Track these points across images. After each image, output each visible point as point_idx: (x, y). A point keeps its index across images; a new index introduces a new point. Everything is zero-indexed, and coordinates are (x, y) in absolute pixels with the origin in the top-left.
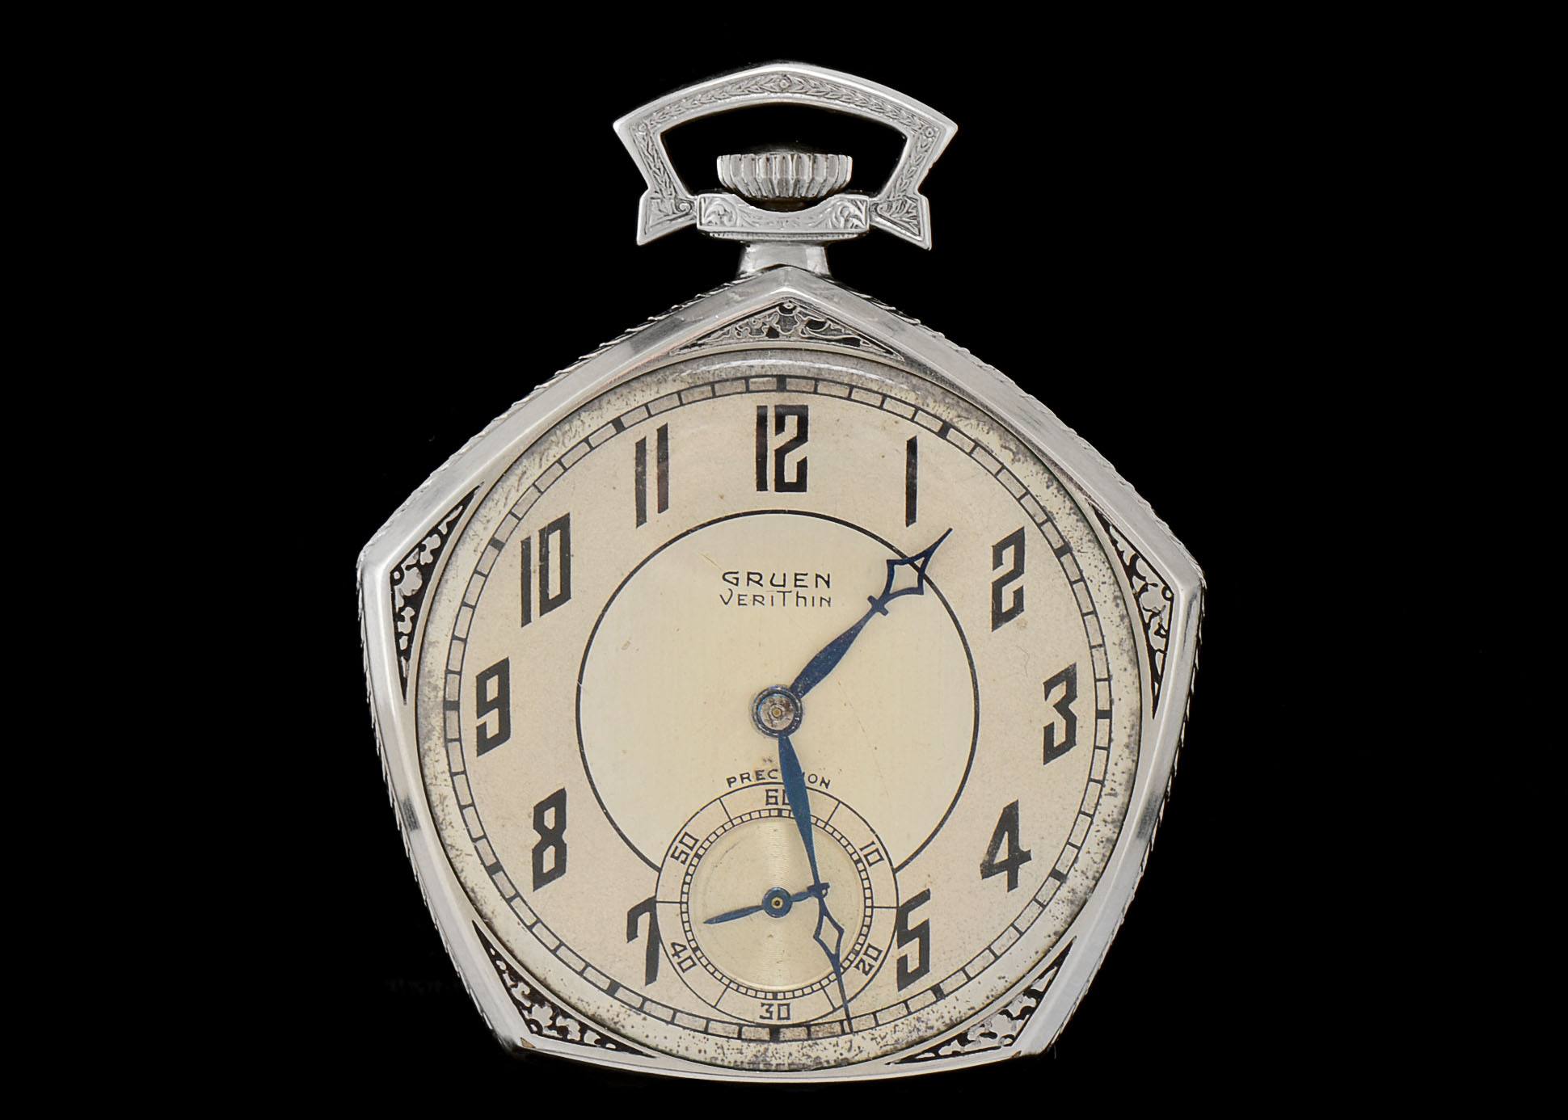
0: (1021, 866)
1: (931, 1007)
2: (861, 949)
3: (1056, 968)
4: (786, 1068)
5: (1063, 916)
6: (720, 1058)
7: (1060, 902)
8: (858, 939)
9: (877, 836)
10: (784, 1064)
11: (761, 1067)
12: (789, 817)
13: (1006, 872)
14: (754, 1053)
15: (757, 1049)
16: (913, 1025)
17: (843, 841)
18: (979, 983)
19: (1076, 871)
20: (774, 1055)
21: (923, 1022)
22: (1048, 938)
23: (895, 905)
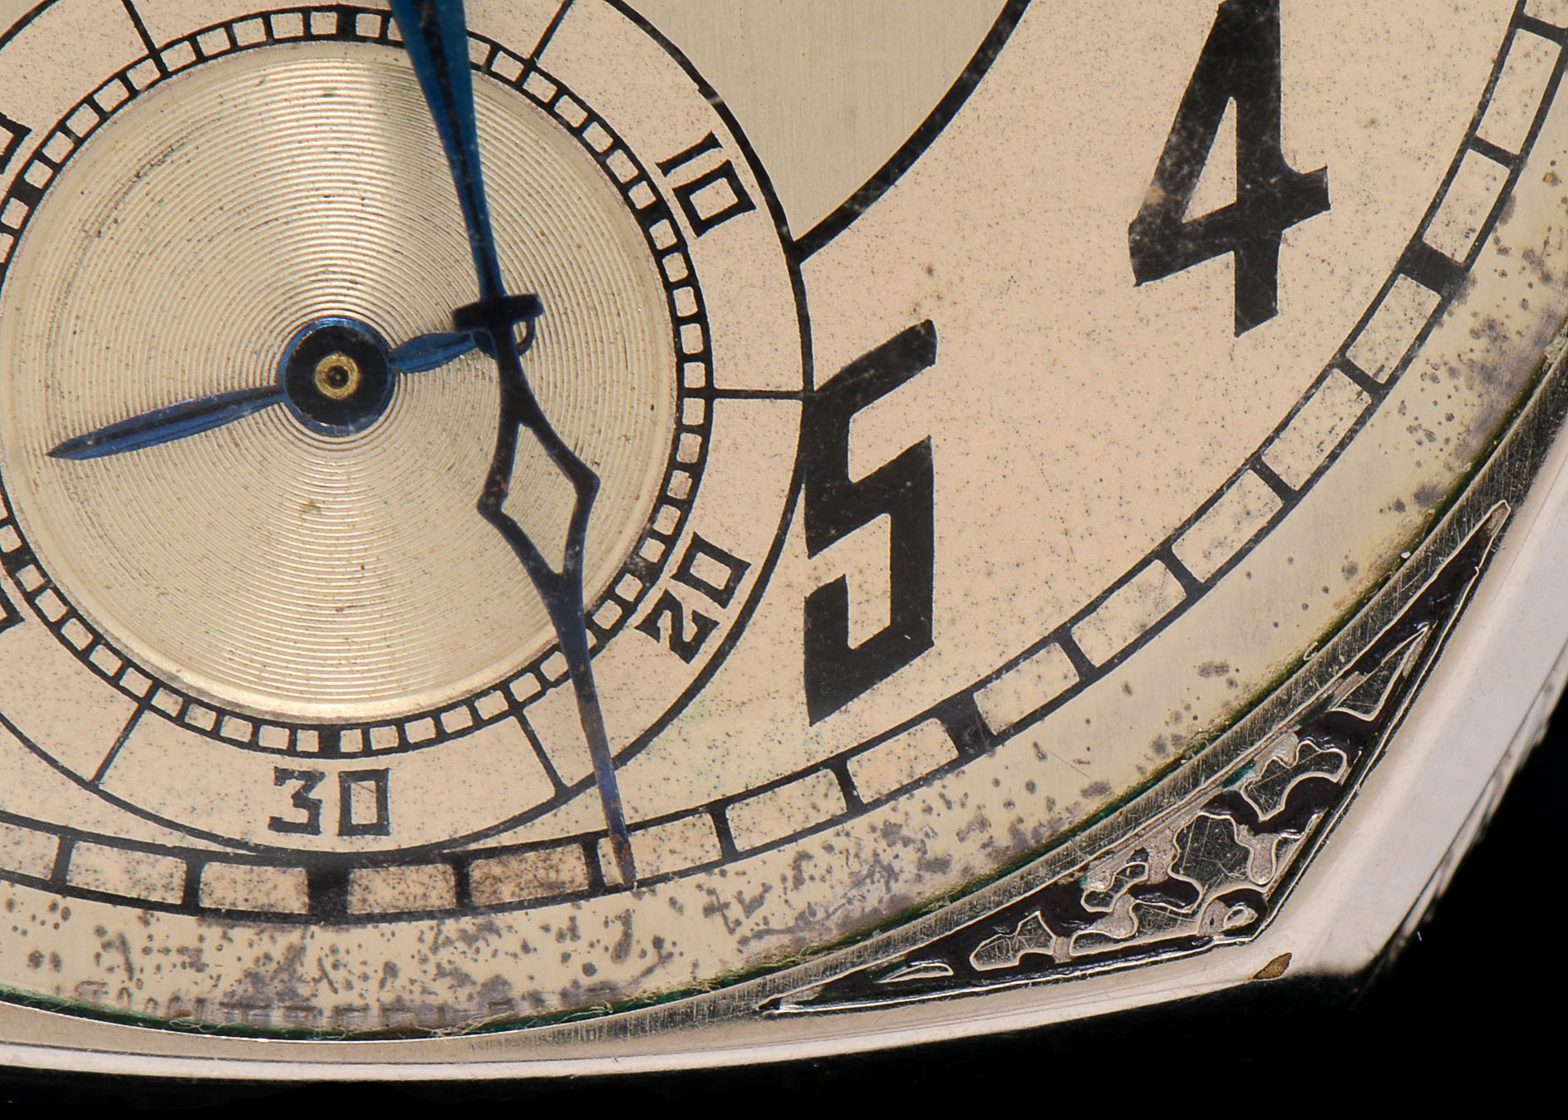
0: (1287, 232)
1: (937, 784)
2: (665, 556)
3: (1425, 629)
4: (373, 1022)
5: (1453, 430)
6: (113, 989)
7: (1442, 373)
8: (652, 520)
9: (723, 110)
10: (365, 1009)
11: (277, 1019)
12: (382, 40)
13: (1230, 257)
14: (248, 963)
15: (259, 951)
16: (867, 854)
17: (594, 134)
18: (1127, 689)
19: (1504, 251)
20: (325, 975)
21: (906, 842)
22: (1395, 518)
23: (798, 384)
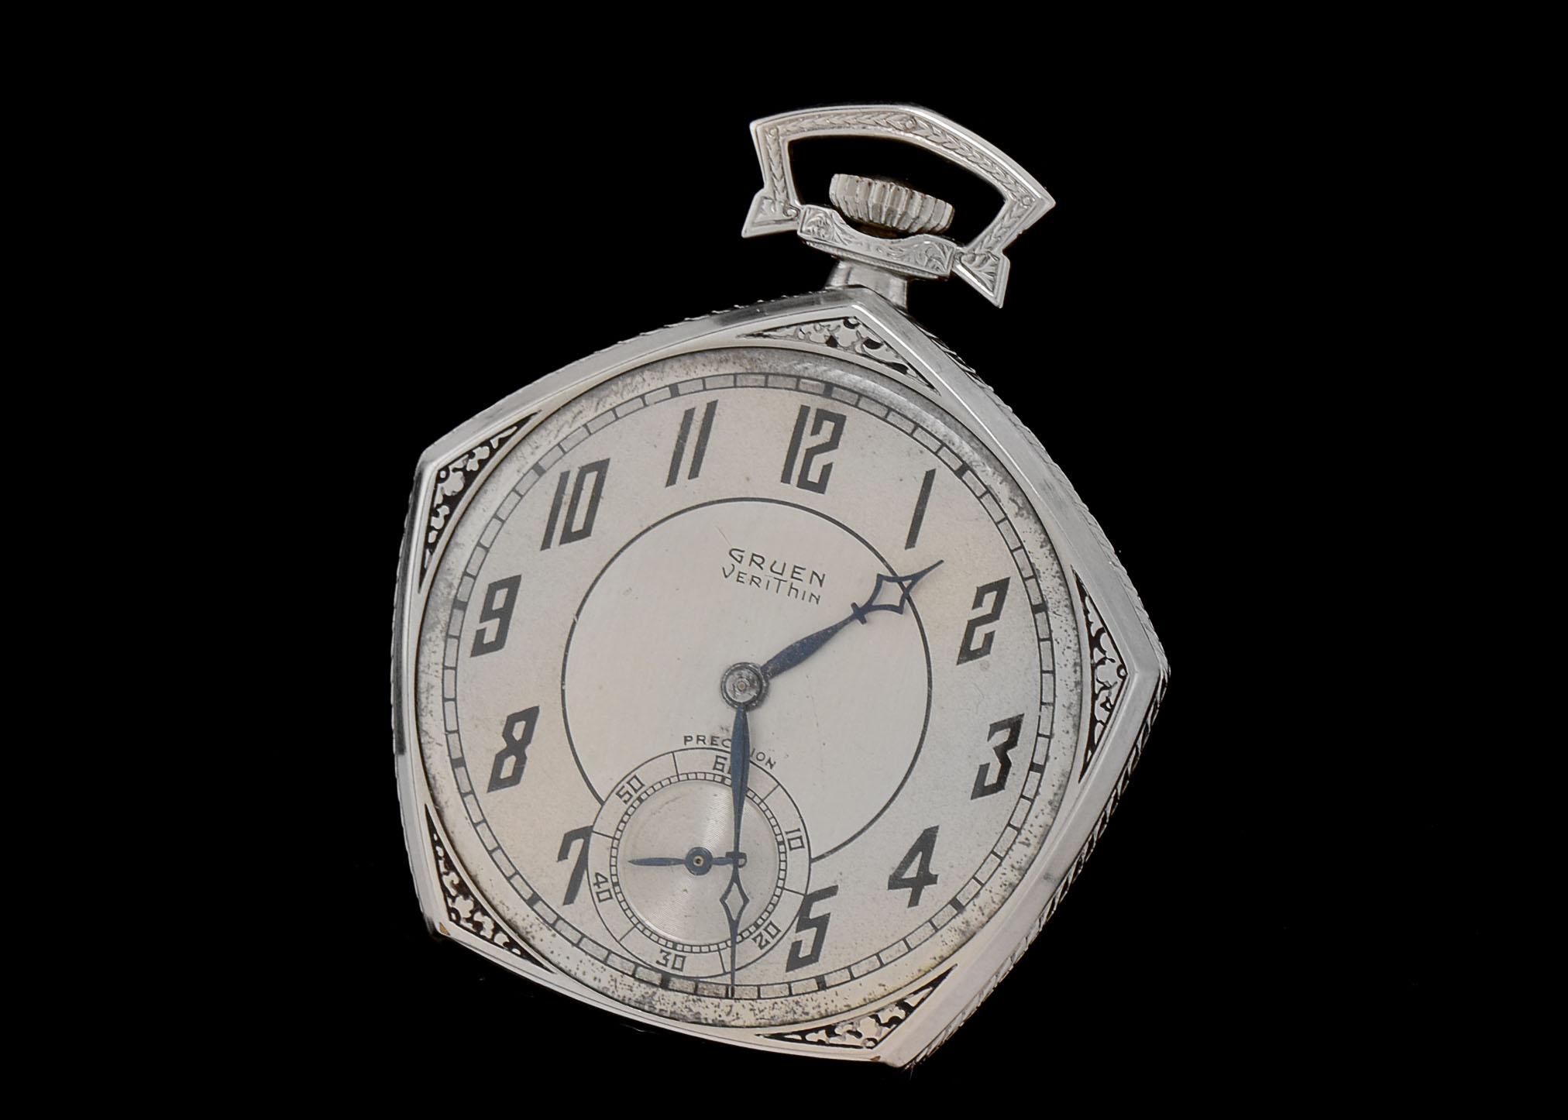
0: (926, 887)
1: (811, 995)
2: (763, 924)
3: (931, 989)
4: (668, 1014)
5: (951, 943)
7: (953, 930)
8: (761, 915)
9: (804, 825)
10: (666, 1011)
11: (646, 1008)
13: (911, 889)
14: (643, 993)
15: (646, 991)
16: (790, 1007)
17: (773, 820)
18: (861, 984)
19: (975, 905)
20: (659, 1001)
21: (801, 1006)
22: (934, 960)
23: (804, 892)
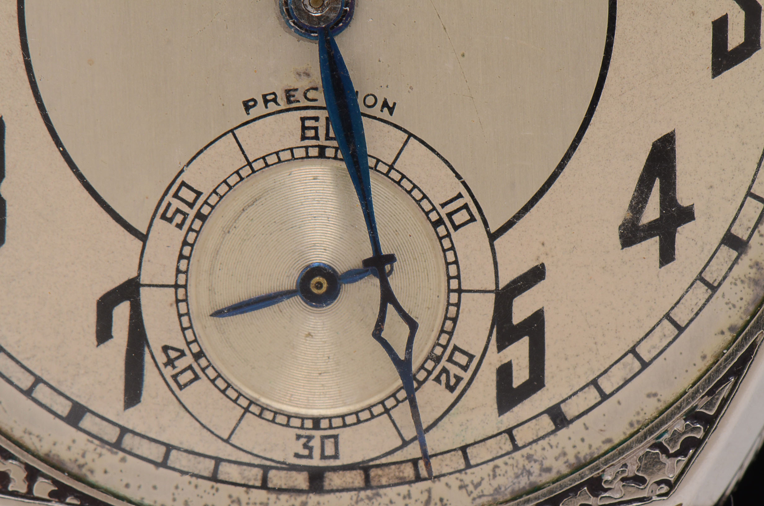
0: (679, 229)
1: (548, 439)
3: (733, 379)
5: (743, 304)
7: (738, 282)
12: (335, 158)
13: (658, 237)
15: (291, 503)
16: (520, 467)
17: (415, 192)
18: (619, 403)
19: (762, 236)
22: (721, 337)
23: (494, 288)
